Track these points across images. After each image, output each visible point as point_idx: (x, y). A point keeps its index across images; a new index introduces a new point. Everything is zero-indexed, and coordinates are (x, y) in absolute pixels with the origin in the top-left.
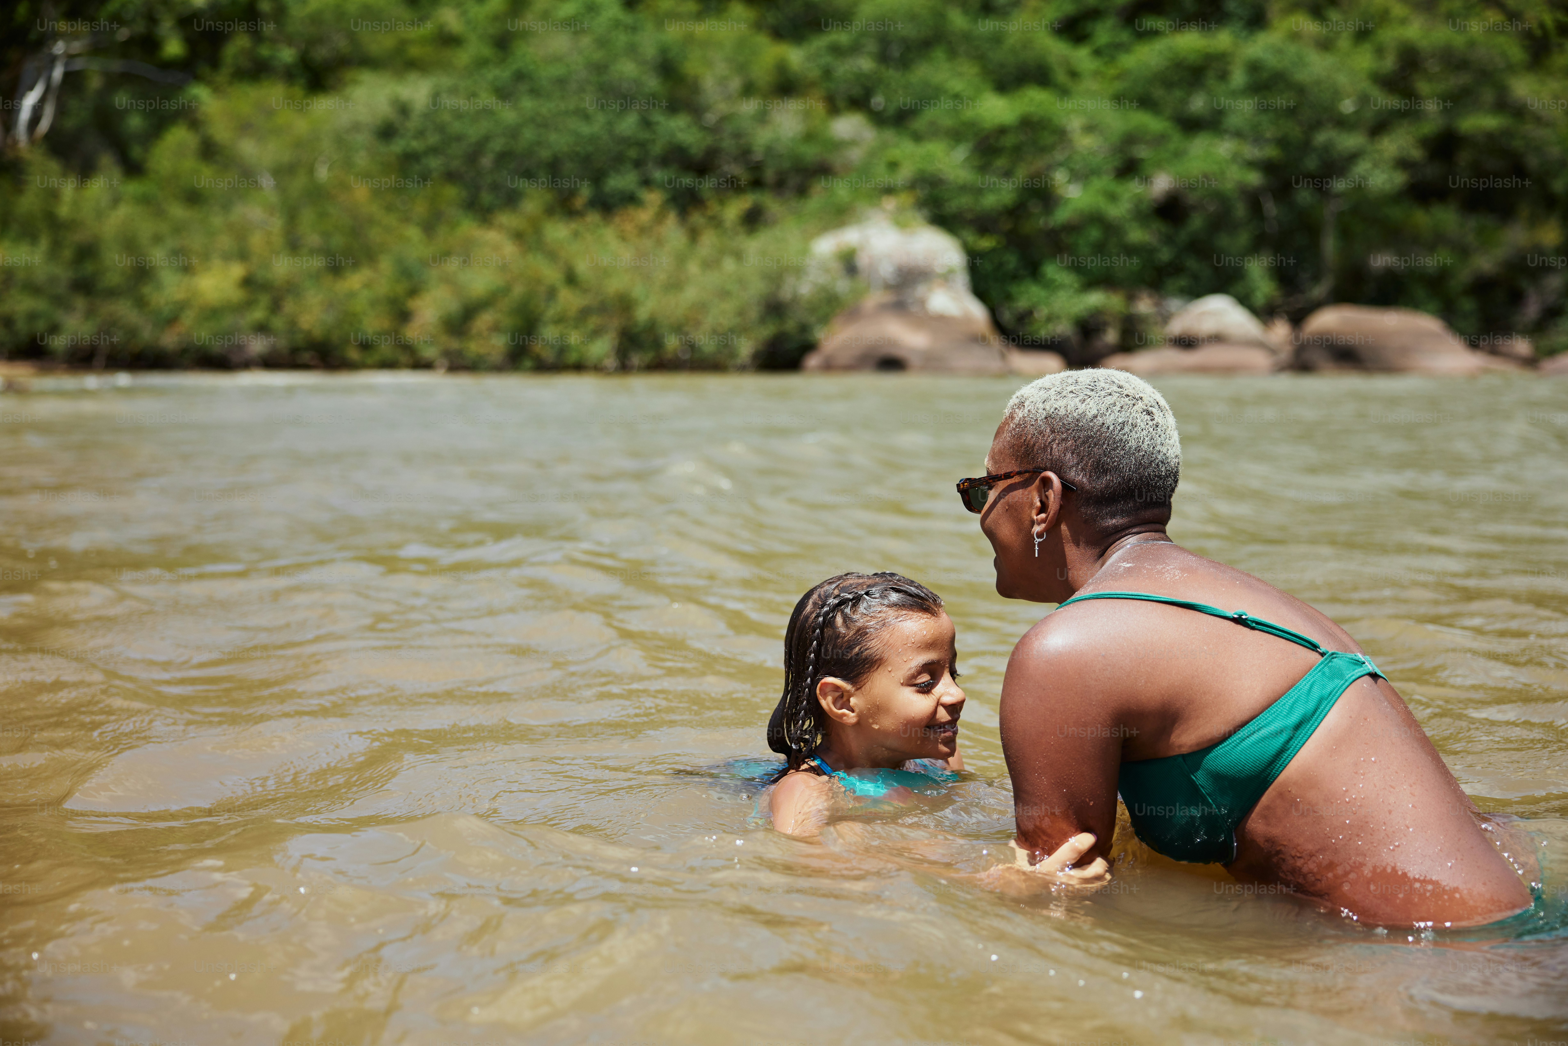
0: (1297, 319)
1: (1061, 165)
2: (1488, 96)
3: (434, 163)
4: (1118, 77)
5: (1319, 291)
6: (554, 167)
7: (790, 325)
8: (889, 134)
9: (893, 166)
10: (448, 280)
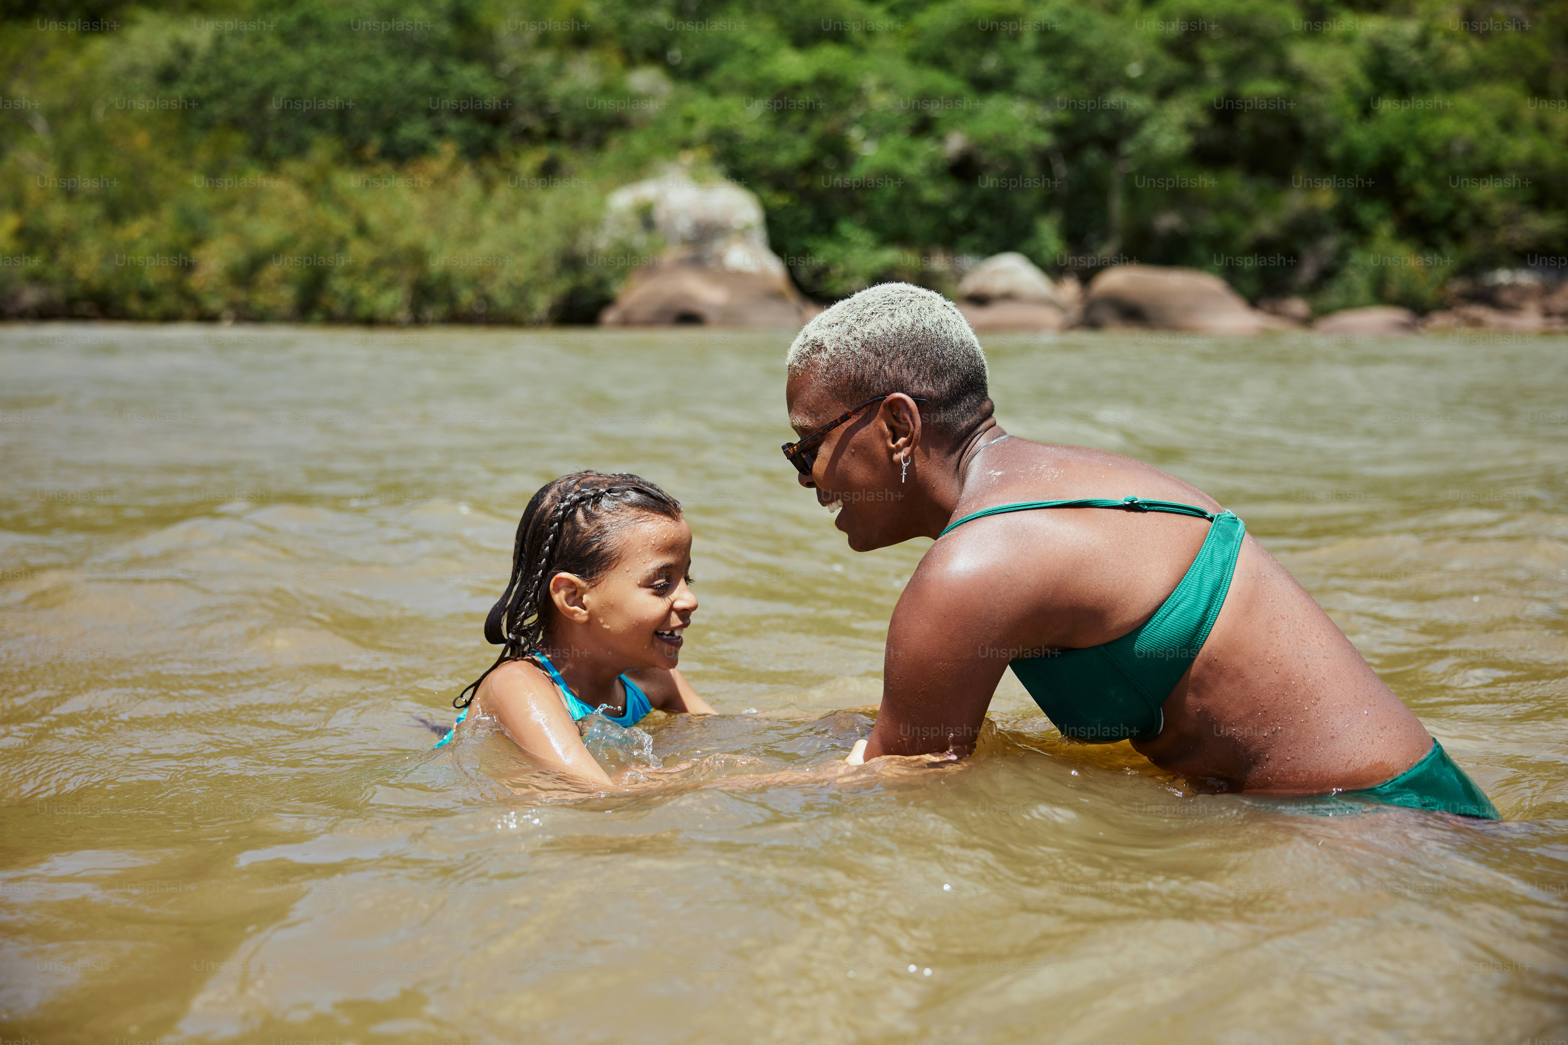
0: (1086, 277)
1: (856, 122)
2: (1267, 62)
3: (218, 109)
4: (913, 36)
5: (1107, 250)
6: (342, 114)
7: (587, 279)
8: (686, 89)
9: (690, 121)
10: (233, 229)
